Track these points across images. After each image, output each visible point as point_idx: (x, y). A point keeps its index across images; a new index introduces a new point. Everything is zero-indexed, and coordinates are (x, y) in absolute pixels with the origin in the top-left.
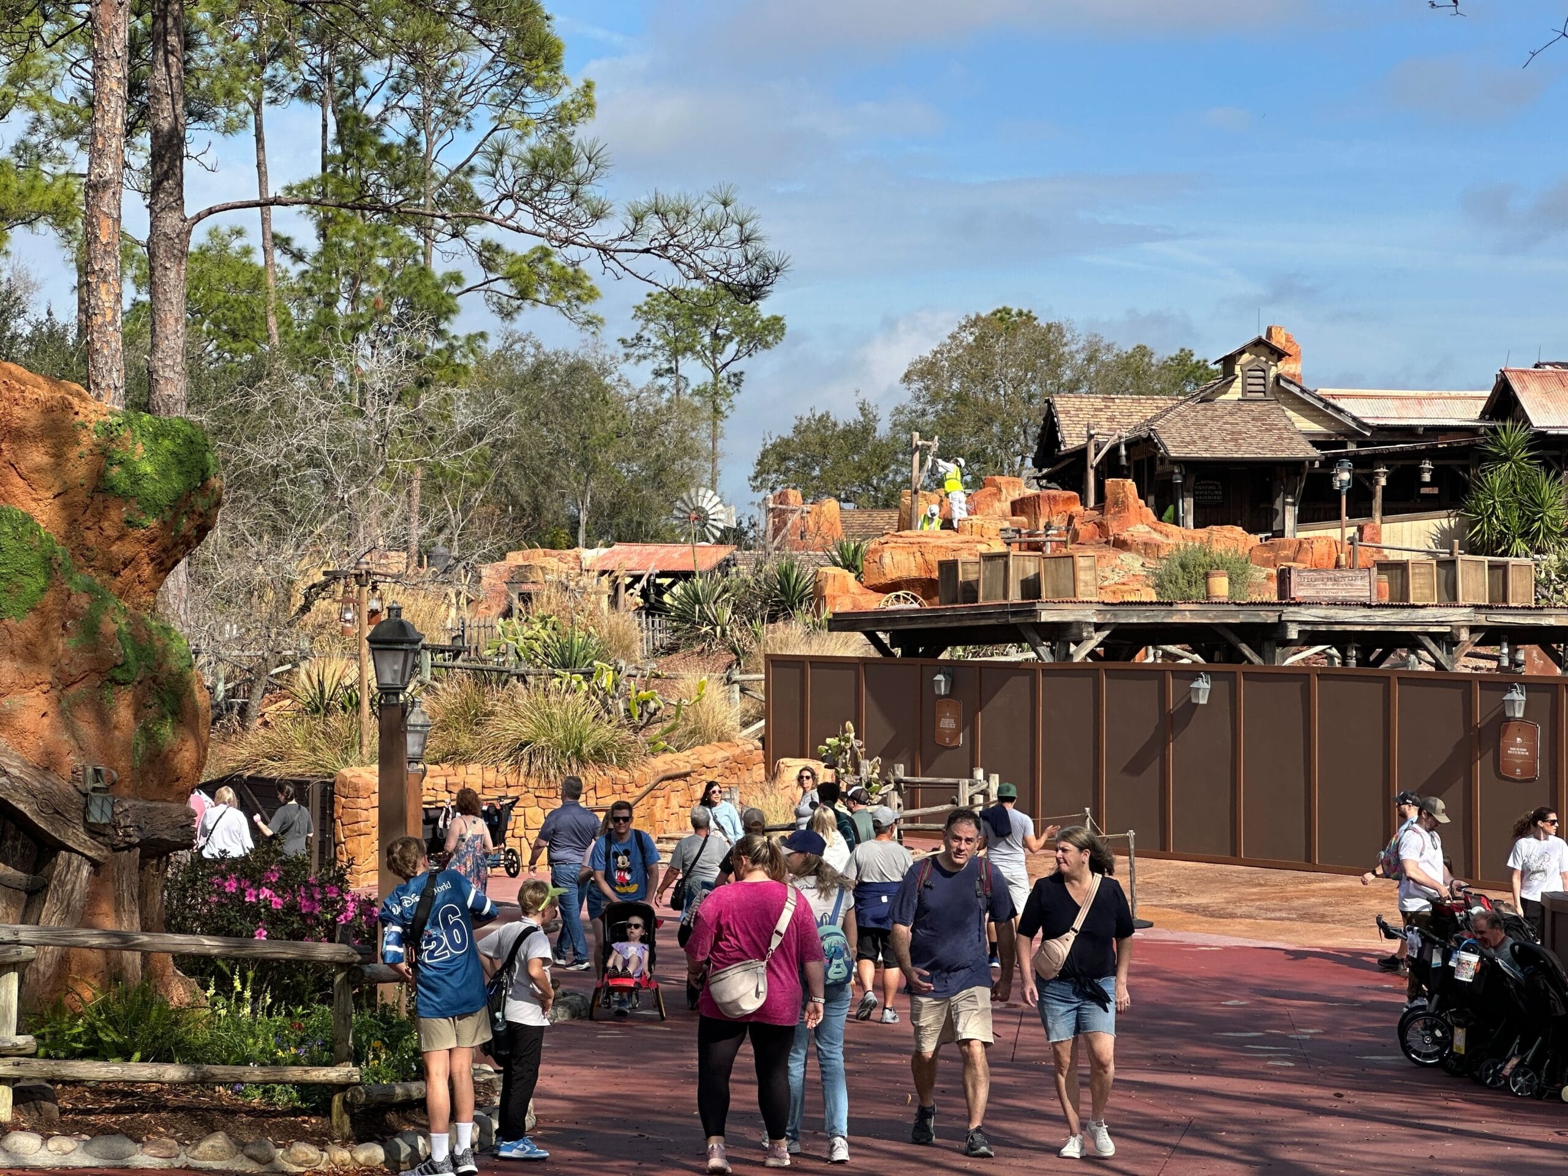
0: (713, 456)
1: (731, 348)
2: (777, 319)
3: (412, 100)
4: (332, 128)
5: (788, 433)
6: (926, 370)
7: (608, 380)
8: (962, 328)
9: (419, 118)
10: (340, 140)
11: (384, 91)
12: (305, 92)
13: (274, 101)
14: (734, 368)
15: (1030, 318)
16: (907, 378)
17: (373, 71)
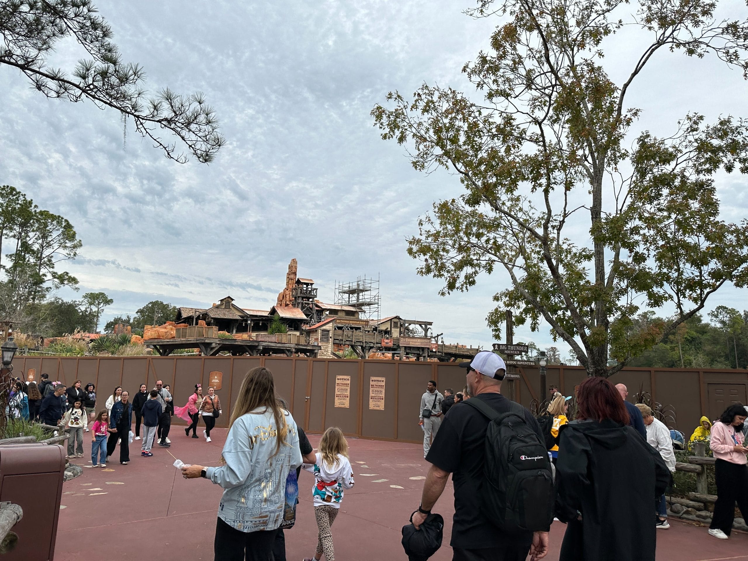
0: (96, 325)
1: (102, 304)
2: (111, 300)
3: (40, 241)
4: (20, 244)
5: (112, 321)
6: (140, 311)
7: (76, 308)
8: (149, 304)
9: (42, 246)
10: (21, 247)
11: (34, 239)
12: (14, 236)
13: (6, 238)
14: (102, 308)
15: (162, 303)
16: (137, 313)
17: (31, 234)
